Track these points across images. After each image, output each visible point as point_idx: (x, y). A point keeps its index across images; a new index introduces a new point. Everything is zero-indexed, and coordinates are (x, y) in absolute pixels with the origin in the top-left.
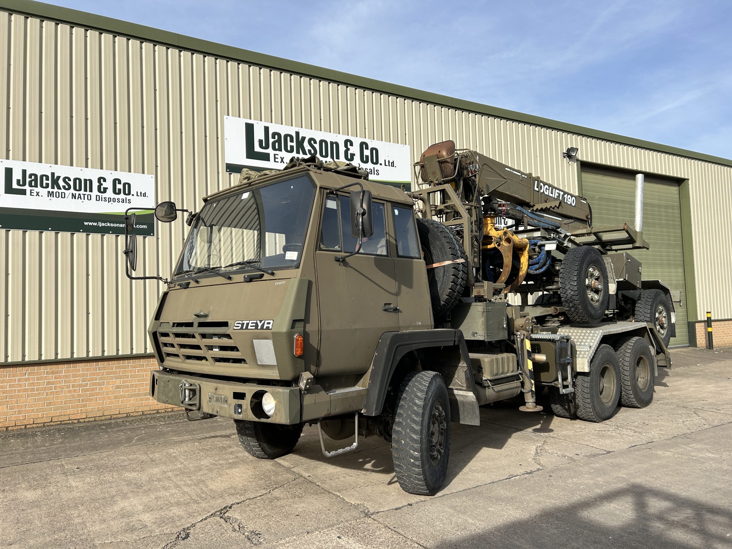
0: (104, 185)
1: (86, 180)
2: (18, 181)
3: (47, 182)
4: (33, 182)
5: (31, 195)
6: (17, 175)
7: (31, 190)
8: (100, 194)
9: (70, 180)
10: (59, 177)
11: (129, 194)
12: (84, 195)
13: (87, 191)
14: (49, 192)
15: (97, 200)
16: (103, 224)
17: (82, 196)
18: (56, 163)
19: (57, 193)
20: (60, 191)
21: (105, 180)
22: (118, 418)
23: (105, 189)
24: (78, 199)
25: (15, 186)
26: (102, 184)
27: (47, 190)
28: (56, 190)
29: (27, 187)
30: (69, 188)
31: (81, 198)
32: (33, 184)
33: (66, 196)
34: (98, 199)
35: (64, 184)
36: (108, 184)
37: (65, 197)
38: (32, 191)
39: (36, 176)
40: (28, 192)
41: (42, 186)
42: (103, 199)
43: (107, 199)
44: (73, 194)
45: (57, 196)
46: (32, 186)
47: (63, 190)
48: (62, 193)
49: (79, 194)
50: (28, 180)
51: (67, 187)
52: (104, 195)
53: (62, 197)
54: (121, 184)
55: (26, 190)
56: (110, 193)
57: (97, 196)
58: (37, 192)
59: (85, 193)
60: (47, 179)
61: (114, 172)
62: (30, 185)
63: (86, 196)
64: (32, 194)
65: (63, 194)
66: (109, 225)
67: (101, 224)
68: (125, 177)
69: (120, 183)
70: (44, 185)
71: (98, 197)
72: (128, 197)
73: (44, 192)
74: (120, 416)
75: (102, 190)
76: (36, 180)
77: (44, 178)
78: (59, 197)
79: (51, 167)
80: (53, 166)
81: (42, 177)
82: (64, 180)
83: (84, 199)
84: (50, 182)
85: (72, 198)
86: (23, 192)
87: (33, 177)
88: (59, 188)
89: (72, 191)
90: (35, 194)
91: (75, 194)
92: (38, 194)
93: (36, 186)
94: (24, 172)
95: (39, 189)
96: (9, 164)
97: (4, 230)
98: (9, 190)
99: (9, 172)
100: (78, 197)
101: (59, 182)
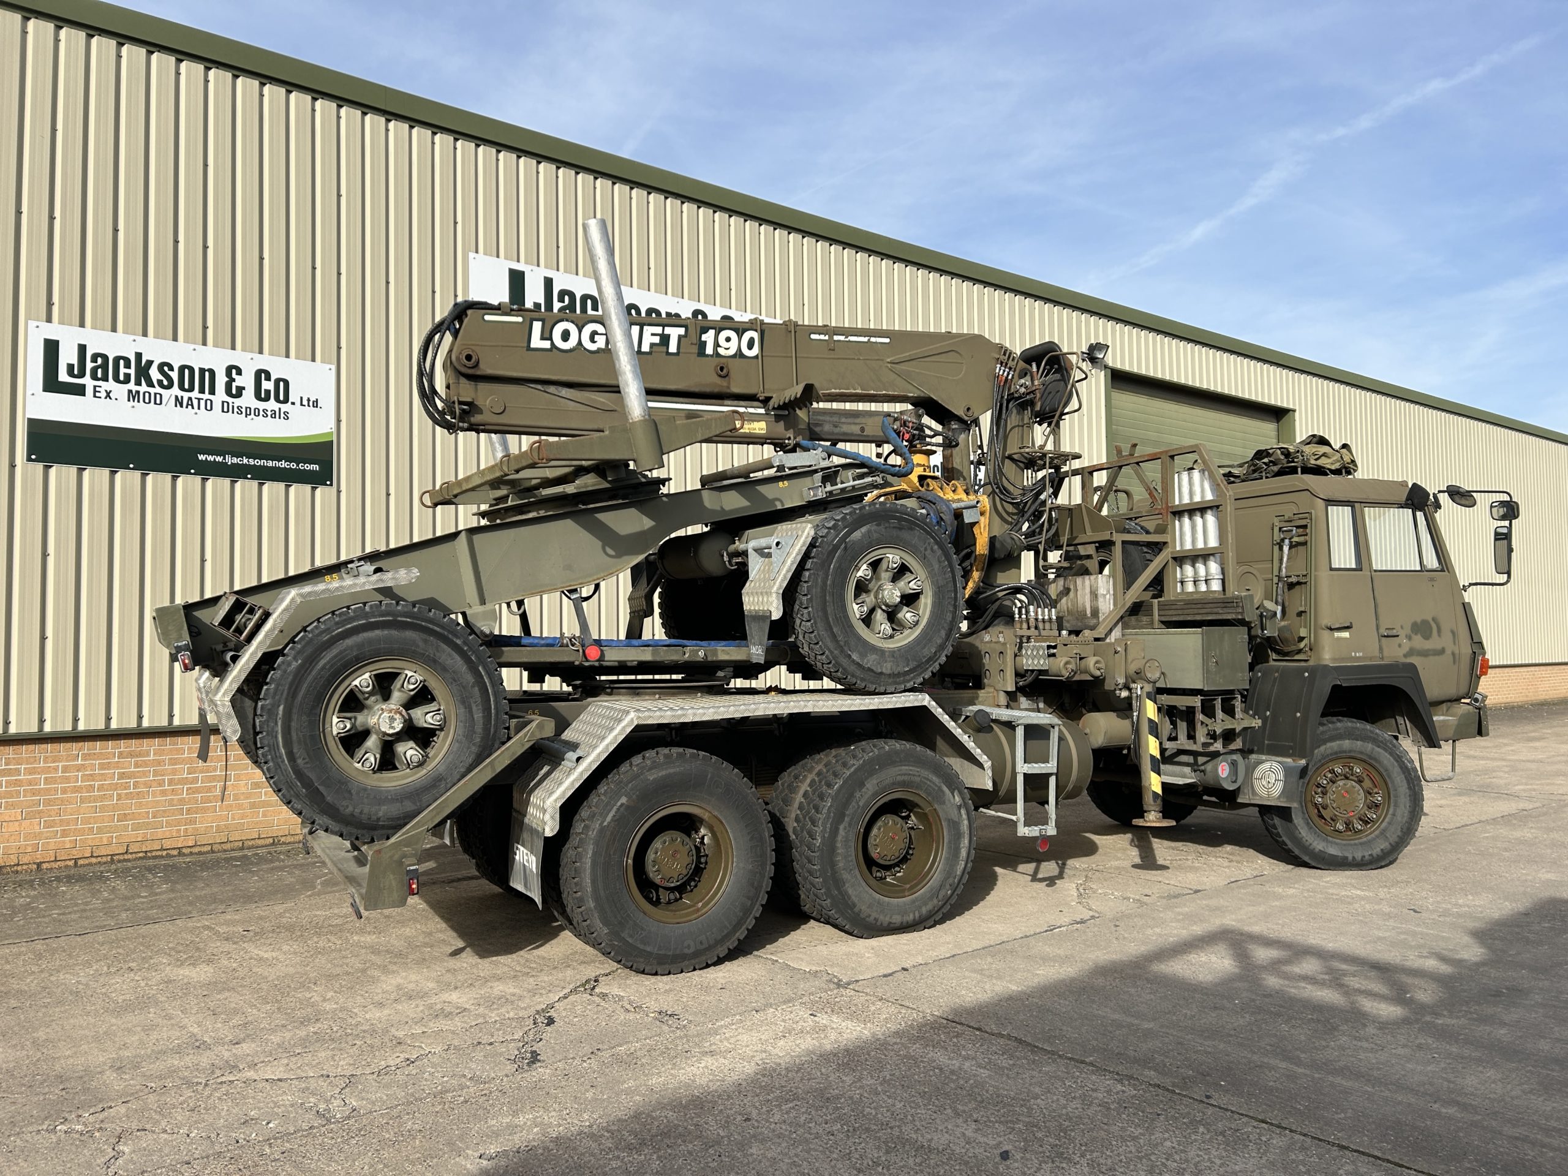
0: (239, 381)
1: (202, 371)
2: (70, 367)
3: (127, 371)
4: (100, 371)
5: (95, 396)
6: (67, 356)
7: (95, 387)
8: (230, 400)
9: (171, 368)
10: (150, 363)
11: (286, 401)
12: (199, 400)
13: (204, 393)
14: (130, 391)
15: (223, 411)
16: (235, 460)
17: (195, 402)
18: (145, 334)
19: (147, 395)
20: (152, 390)
21: (239, 372)
22: (257, 847)
23: (240, 390)
24: (187, 407)
25: (63, 376)
26: (234, 380)
27: (126, 388)
28: (144, 388)
29: (87, 381)
30: (170, 386)
31: (192, 405)
32: (99, 375)
33: (164, 402)
34: (226, 408)
35: (161, 377)
36: (246, 380)
37: (161, 404)
38: (98, 389)
39: (105, 357)
40: (89, 391)
41: (116, 379)
42: (236, 410)
43: (243, 410)
44: (176, 397)
45: (147, 401)
46: (98, 379)
47: (158, 390)
48: (155, 394)
49: (190, 399)
50: (89, 365)
51: (165, 383)
52: (238, 402)
53: (155, 403)
54: (270, 380)
55: (84, 386)
56: (248, 399)
57: (223, 402)
58: (106, 391)
59: (201, 396)
60: (128, 365)
61: (257, 356)
62: (94, 377)
63: (202, 403)
64: (98, 394)
65: (158, 396)
66: (245, 461)
67: (231, 460)
68: (278, 367)
69: (268, 378)
70: (122, 378)
71: (225, 404)
72: (285, 407)
73: (120, 391)
74: (260, 842)
75: (234, 392)
76: (105, 366)
77: (122, 362)
78: (150, 402)
79: (134, 340)
80: (140, 338)
81: (117, 360)
82: (161, 367)
83: (199, 408)
84: (132, 371)
85: (176, 406)
86: (80, 390)
87: (100, 360)
88: (150, 384)
89: (175, 390)
90: (103, 394)
91: (182, 397)
92: (108, 395)
93: (105, 379)
94: (82, 349)
95: (111, 385)
96: (53, 331)
97: (40, 466)
98: (52, 384)
99: (52, 348)
100: (188, 404)
101: (150, 372)
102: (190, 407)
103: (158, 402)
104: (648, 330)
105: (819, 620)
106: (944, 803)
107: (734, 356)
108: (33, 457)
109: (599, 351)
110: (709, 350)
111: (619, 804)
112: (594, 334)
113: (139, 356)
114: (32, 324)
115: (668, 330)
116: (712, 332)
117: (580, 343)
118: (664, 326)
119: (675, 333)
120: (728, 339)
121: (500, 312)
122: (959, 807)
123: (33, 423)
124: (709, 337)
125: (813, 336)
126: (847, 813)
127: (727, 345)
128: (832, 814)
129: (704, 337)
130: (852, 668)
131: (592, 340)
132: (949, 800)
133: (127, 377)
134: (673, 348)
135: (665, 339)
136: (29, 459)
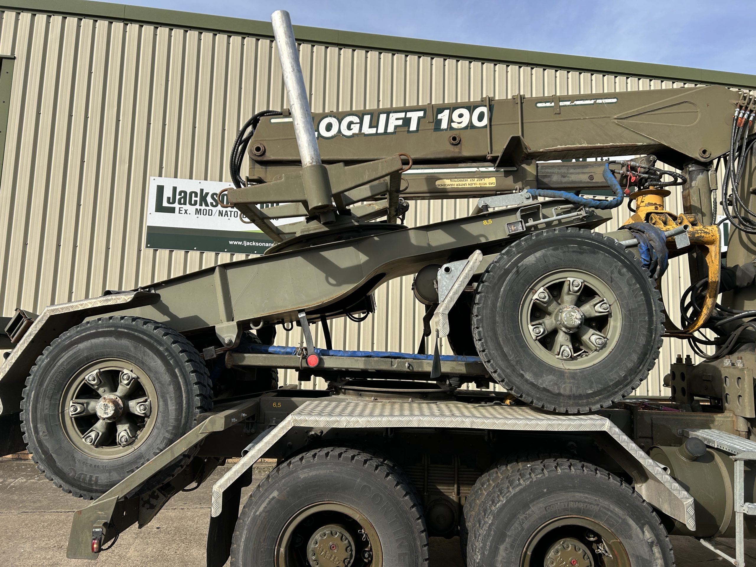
2: (169, 198)
3: (196, 199)
4: (182, 200)
5: (179, 213)
6: (168, 193)
7: (180, 208)
10: (207, 194)
12: (231, 212)
14: (197, 209)
16: (248, 244)
17: (229, 213)
18: (206, 179)
19: (205, 211)
20: (207, 208)
24: (225, 216)
25: (165, 204)
27: (194, 207)
28: (204, 207)
29: (176, 205)
31: (227, 215)
32: (182, 202)
33: (213, 214)
35: (212, 201)
37: (211, 215)
39: (185, 193)
40: (177, 210)
41: (190, 204)
44: (220, 211)
45: (205, 214)
47: (211, 207)
48: (209, 210)
49: (226, 211)
50: (178, 197)
53: (209, 215)
55: (175, 208)
58: (185, 210)
60: (196, 196)
62: (180, 203)
63: (233, 213)
64: (181, 212)
65: (210, 211)
66: (254, 244)
67: (246, 244)
70: (193, 203)
73: (191, 209)
76: (185, 198)
77: (193, 194)
78: (206, 214)
79: (200, 183)
80: (203, 182)
81: (191, 193)
83: (231, 216)
84: (198, 199)
85: (219, 216)
86: (172, 210)
87: (183, 194)
88: (207, 205)
90: (184, 212)
91: (222, 211)
92: (186, 212)
93: (185, 204)
94: (175, 189)
95: (188, 207)
96: (161, 181)
97: (151, 250)
98: (160, 208)
99: (160, 189)
100: (225, 215)
101: (207, 199)
102: (226, 216)
103: (210, 214)
104: (393, 116)
105: (489, 340)
106: (630, 537)
107: (466, 128)
108: (149, 245)
109: (354, 135)
110: (444, 125)
111: (271, 497)
112: (351, 123)
113: (202, 190)
114: (152, 178)
115: (409, 115)
116: (447, 112)
117: (339, 131)
118: (406, 111)
119: (414, 116)
120: (461, 116)
121: (282, 116)
122: (651, 545)
123: (149, 228)
124: (444, 116)
125: (539, 105)
126: (509, 533)
127: (460, 120)
128: (492, 533)
129: (440, 116)
130: (526, 387)
131: (349, 128)
132: (638, 536)
133: (196, 202)
134: (413, 127)
135: (407, 122)
136: (147, 247)
